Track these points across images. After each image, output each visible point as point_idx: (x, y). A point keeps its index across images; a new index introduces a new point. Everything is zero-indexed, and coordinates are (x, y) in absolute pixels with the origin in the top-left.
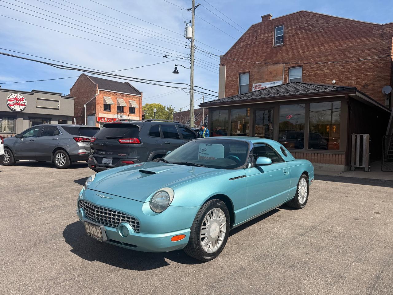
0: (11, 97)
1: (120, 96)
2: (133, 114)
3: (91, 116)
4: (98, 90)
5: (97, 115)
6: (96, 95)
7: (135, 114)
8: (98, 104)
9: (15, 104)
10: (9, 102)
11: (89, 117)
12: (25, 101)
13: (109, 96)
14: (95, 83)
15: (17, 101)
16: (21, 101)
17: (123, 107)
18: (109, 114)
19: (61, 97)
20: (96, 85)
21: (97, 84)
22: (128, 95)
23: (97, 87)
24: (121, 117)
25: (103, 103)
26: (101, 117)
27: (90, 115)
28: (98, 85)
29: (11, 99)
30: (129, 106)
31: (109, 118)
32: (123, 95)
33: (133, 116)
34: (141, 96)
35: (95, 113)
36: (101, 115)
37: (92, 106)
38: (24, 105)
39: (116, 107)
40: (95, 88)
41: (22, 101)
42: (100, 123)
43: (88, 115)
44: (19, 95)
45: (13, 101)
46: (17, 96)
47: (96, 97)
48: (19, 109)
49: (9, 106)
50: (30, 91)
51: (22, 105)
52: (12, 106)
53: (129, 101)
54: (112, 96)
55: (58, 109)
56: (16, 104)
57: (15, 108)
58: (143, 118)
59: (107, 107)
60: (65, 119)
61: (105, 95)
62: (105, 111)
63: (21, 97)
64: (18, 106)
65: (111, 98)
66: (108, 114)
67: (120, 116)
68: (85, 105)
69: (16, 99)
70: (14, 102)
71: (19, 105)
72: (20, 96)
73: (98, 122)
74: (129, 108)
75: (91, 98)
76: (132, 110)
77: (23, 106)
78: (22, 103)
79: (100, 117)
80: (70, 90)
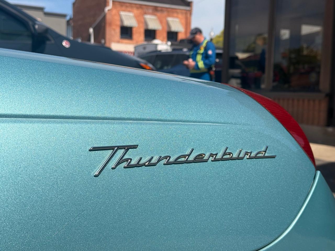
1: (151, 11)
4: (110, 1)
6: (107, 9)
8: (110, 26)
17: (154, 31)
18: (130, 44)
22: (166, 9)
25: (119, 23)
30: (166, 29)
32: (156, 9)
34: (189, 9)
35: (105, 43)
37: (101, 31)
39: (143, 31)
47: (106, 14)
53: (167, 21)
59: (127, 32)
61: (123, 9)
62: (123, 38)
66: (126, 43)
68: (91, 30)
74: (167, 32)
75: (100, 16)
80: (74, 4)
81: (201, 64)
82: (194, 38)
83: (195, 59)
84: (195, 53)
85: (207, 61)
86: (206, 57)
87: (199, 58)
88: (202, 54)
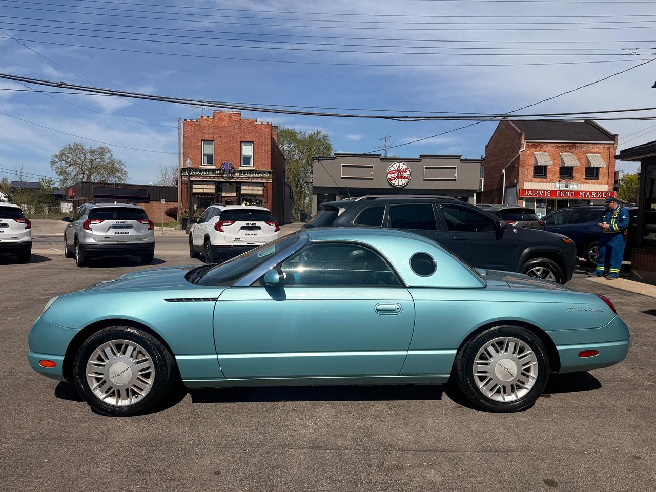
0: (392, 168)
1: (568, 148)
2: (593, 179)
3: (511, 187)
4: (524, 142)
5: (520, 186)
6: (520, 151)
7: (598, 179)
8: (523, 166)
9: (396, 177)
10: (390, 175)
11: (509, 190)
12: (408, 172)
13: (544, 151)
14: (520, 131)
15: (398, 173)
16: (404, 173)
17: (572, 168)
18: (544, 182)
19: (461, 160)
20: (521, 134)
21: (523, 133)
22: (584, 145)
23: (523, 138)
24: (567, 186)
25: (532, 163)
26: (526, 190)
27: (509, 186)
28: (525, 134)
29: (392, 171)
30: (585, 165)
31: (541, 190)
32: (574, 146)
33: (594, 183)
34: (614, 142)
35: (517, 182)
36: (527, 186)
37: (514, 171)
38: (408, 178)
39: (559, 168)
40: (519, 139)
41: (406, 172)
42: (525, 199)
43: (507, 187)
44: (401, 165)
45: (394, 173)
46: (399, 166)
47: (519, 155)
48: (401, 184)
49: (389, 181)
50: (418, 157)
51: (404, 178)
52: (393, 180)
53: (587, 157)
54: (551, 150)
55: (455, 180)
56: (399, 177)
57: (397, 184)
58: (617, 185)
59: (540, 171)
60: (465, 195)
61: (538, 149)
62: (536, 178)
63: (405, 167)
64: (400, 180)
65: (549, 154)
66: (540, 182)
67: (564, 185)
68: (504, 171)
69: (398, 171)
70: (395, 175)
71: (401, 178)
72: (403, 166)
73: (521, 199)
74: (586, 168)
75: (513, 158)
76: (592, 173)
77: (406, 180)
78: (405, 175)
79: (525, 188)
80: (487, 147)
81: (615, 227)
82: (608, 207)
83: (609, 223)
84: (609, 217)
85: (621, 224)
86: (619, 220)
87: (613, 221)
88: (616, 218)
